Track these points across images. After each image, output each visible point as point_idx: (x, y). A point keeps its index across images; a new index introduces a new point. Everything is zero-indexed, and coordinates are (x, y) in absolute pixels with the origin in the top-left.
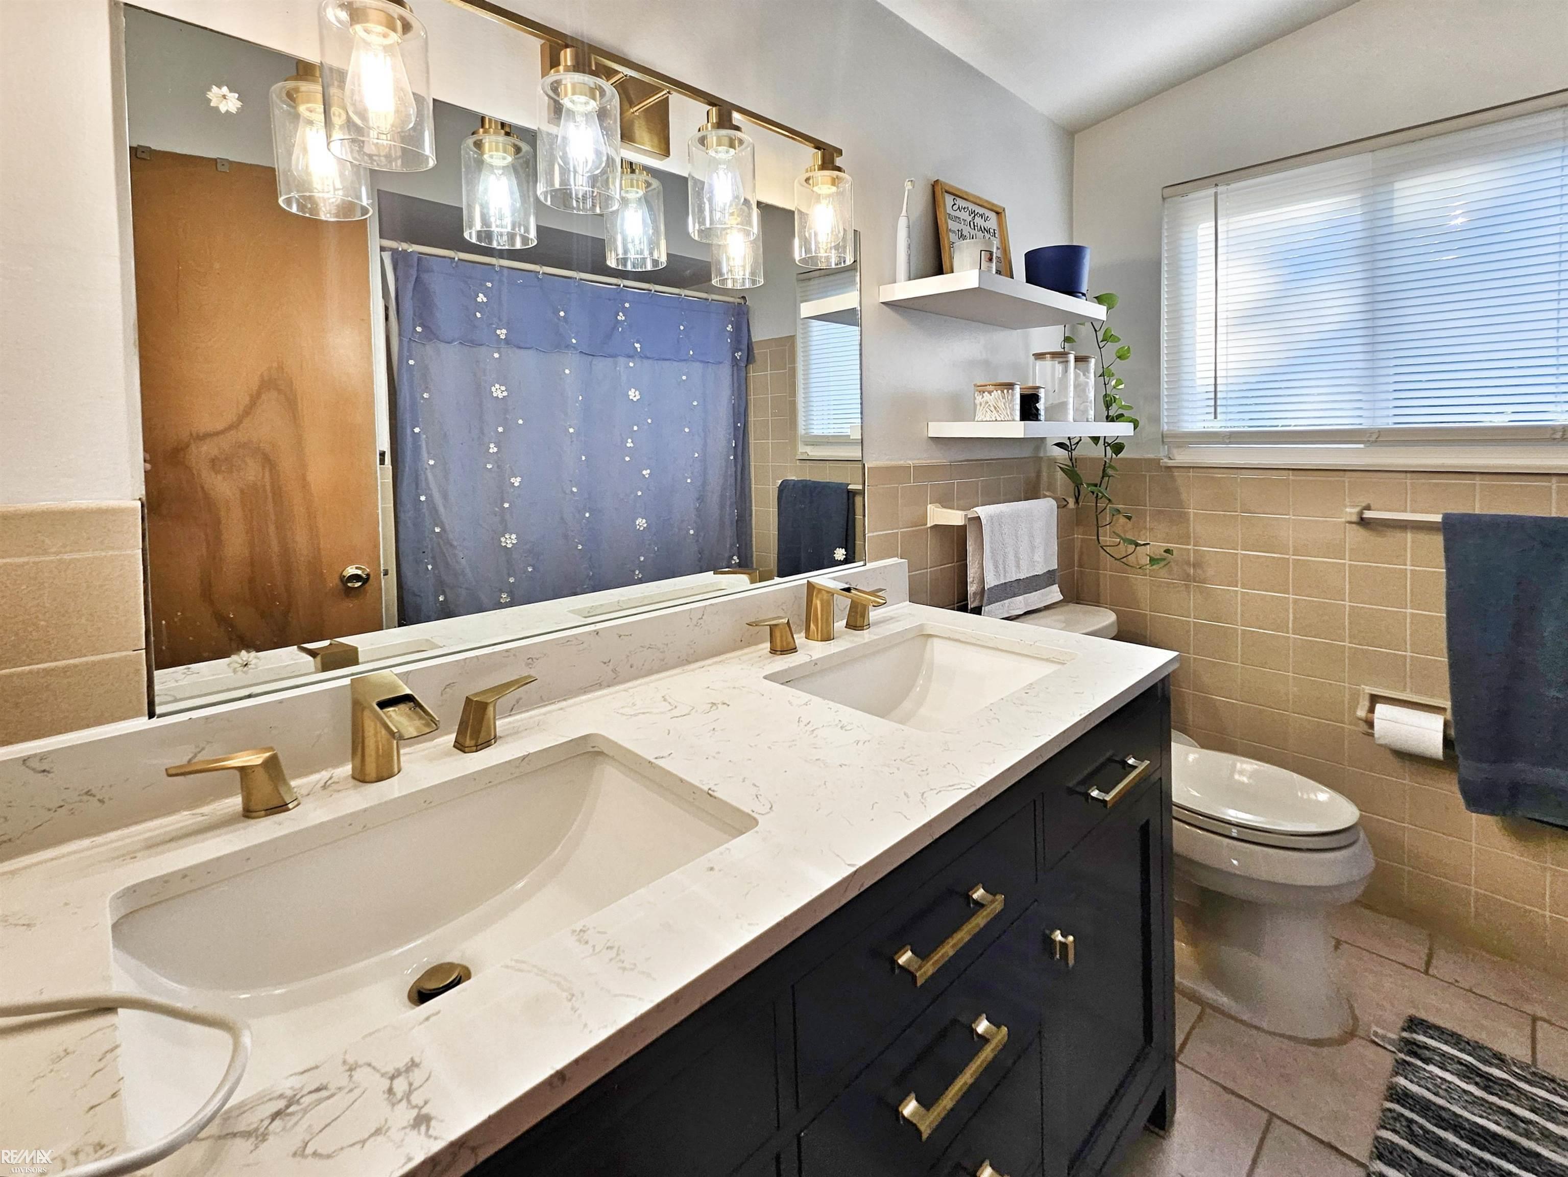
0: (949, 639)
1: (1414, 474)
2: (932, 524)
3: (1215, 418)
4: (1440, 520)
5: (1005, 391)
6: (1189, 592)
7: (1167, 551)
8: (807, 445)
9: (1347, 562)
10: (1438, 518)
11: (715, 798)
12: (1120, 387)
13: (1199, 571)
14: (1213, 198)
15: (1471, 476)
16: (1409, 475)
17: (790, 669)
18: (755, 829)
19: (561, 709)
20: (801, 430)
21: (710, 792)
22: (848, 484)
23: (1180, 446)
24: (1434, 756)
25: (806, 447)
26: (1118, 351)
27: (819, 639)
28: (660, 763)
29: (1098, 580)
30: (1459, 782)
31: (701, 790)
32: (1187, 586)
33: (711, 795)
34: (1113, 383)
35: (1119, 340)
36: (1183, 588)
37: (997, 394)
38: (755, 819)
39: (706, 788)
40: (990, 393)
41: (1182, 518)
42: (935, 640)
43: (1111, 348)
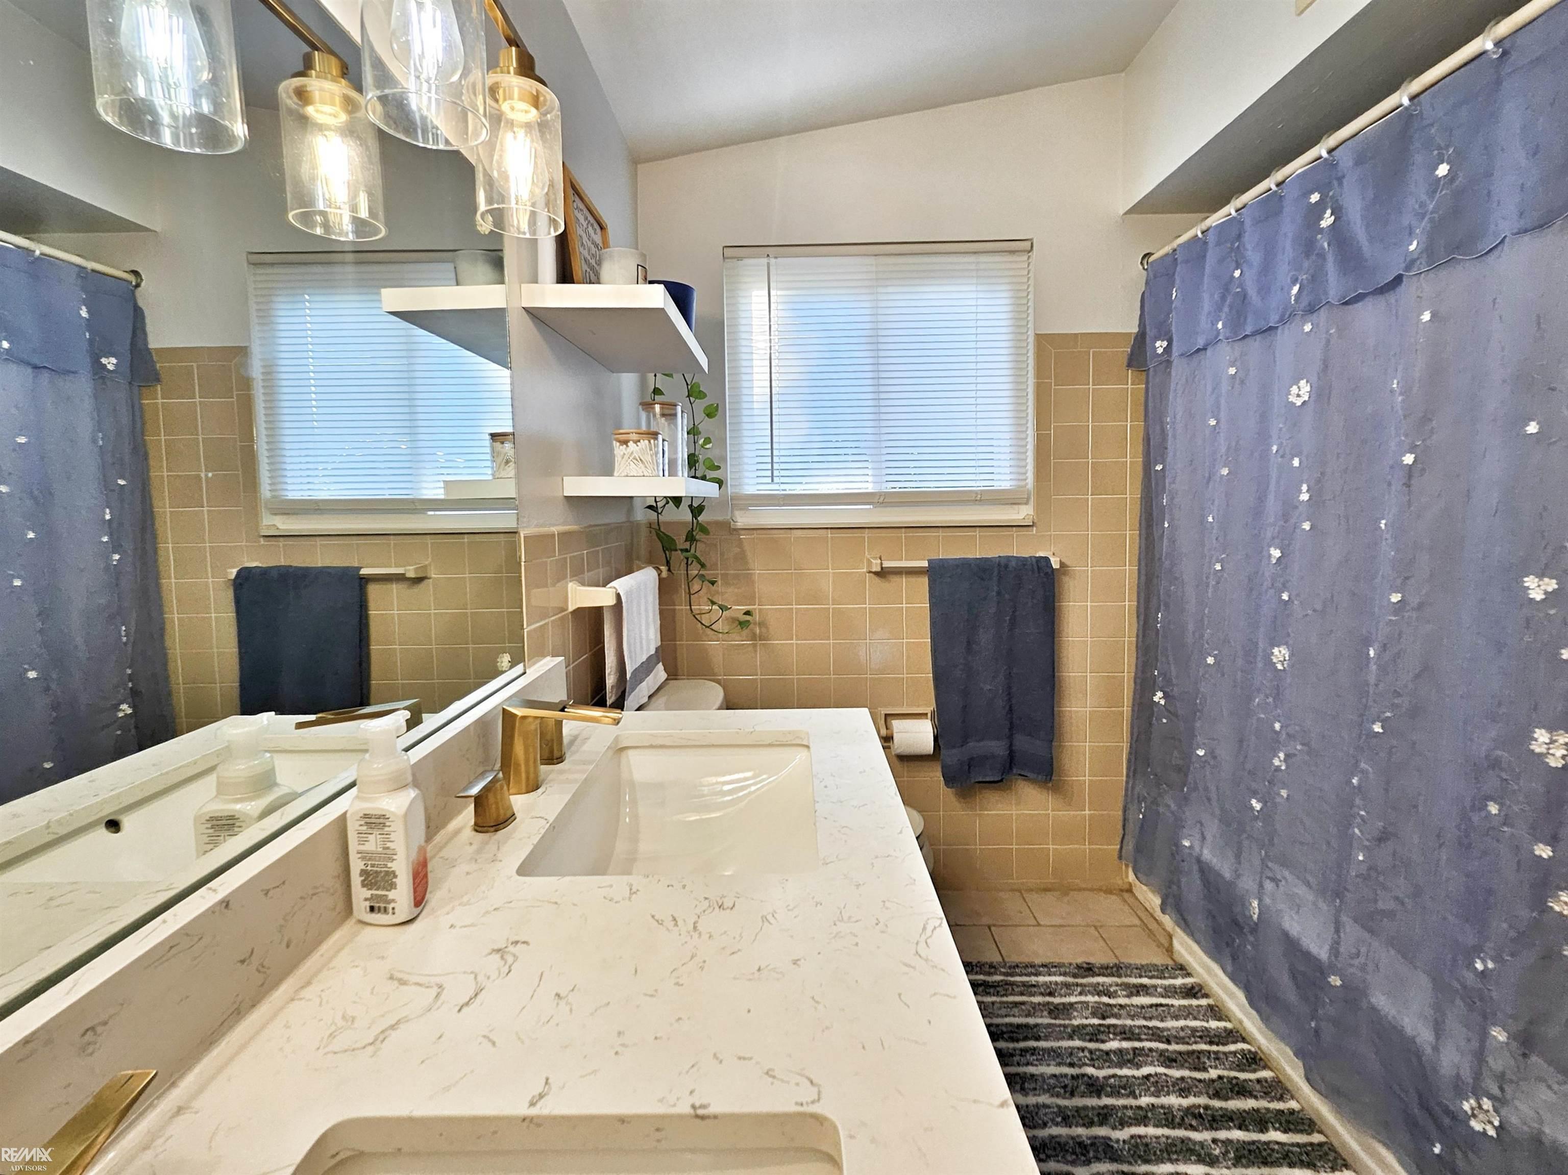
0: (651, 747)
1: (908, 530)
2: (574, 608)
3: (772, 480)
4: (927, 565)
5: (652, 441)
6: (756, 651)
7: (748, 613)
8: (276, 514)
9: (867, 606)
10: (925, 564)
11: (715, 1117)
12: (708, 446)
13: (764, 630)
14: (766, 268)
15: (937, 529)
16: (903, 530)
17: (536, 847)
18: (842, 1134)
19: (180, 1110)
20: (265, 491)
21: (700, 1112)
22: (359, 568)
23: (744, 508)
24: (928, 753)
25: (274, 517)
26: (706, 408)
27: (524, 791)
28: (545, 1108)
29: (675, 651)
30: (942, 768)
31: (681, 1117)
32: (755, 646)
33: (703, 1118)
34: (701, 442)
35: (705, 396)
36: (751, 648)
37: (644, 443)
38: (815, 1117)
39: (684, 1108)
40: (636, 442)
41: (749, 579)
42: (631, 753)
43: (700, 405)
